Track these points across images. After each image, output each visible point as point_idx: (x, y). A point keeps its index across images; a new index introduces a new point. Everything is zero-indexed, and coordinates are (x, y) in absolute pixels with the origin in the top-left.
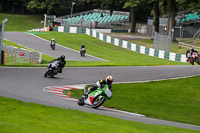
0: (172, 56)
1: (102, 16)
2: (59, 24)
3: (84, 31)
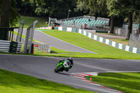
1: (90, 20)
2: (59, 25)
3: (77, 31)
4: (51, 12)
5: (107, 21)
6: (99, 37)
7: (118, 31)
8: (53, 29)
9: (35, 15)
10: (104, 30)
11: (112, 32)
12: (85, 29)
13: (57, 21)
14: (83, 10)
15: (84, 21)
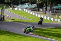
0: (52, 19)
3: (23, 10)
4: (12, 2)
5: (36, 6)
6: (33, 12)
7: (41, 10)
8: (13, 9)
9: (5, 3)
10: (35, 10)
11: (39, 11)
12: (27, 9)
13: (14, 6)
14: (26, 1)
15: (26, 5)
